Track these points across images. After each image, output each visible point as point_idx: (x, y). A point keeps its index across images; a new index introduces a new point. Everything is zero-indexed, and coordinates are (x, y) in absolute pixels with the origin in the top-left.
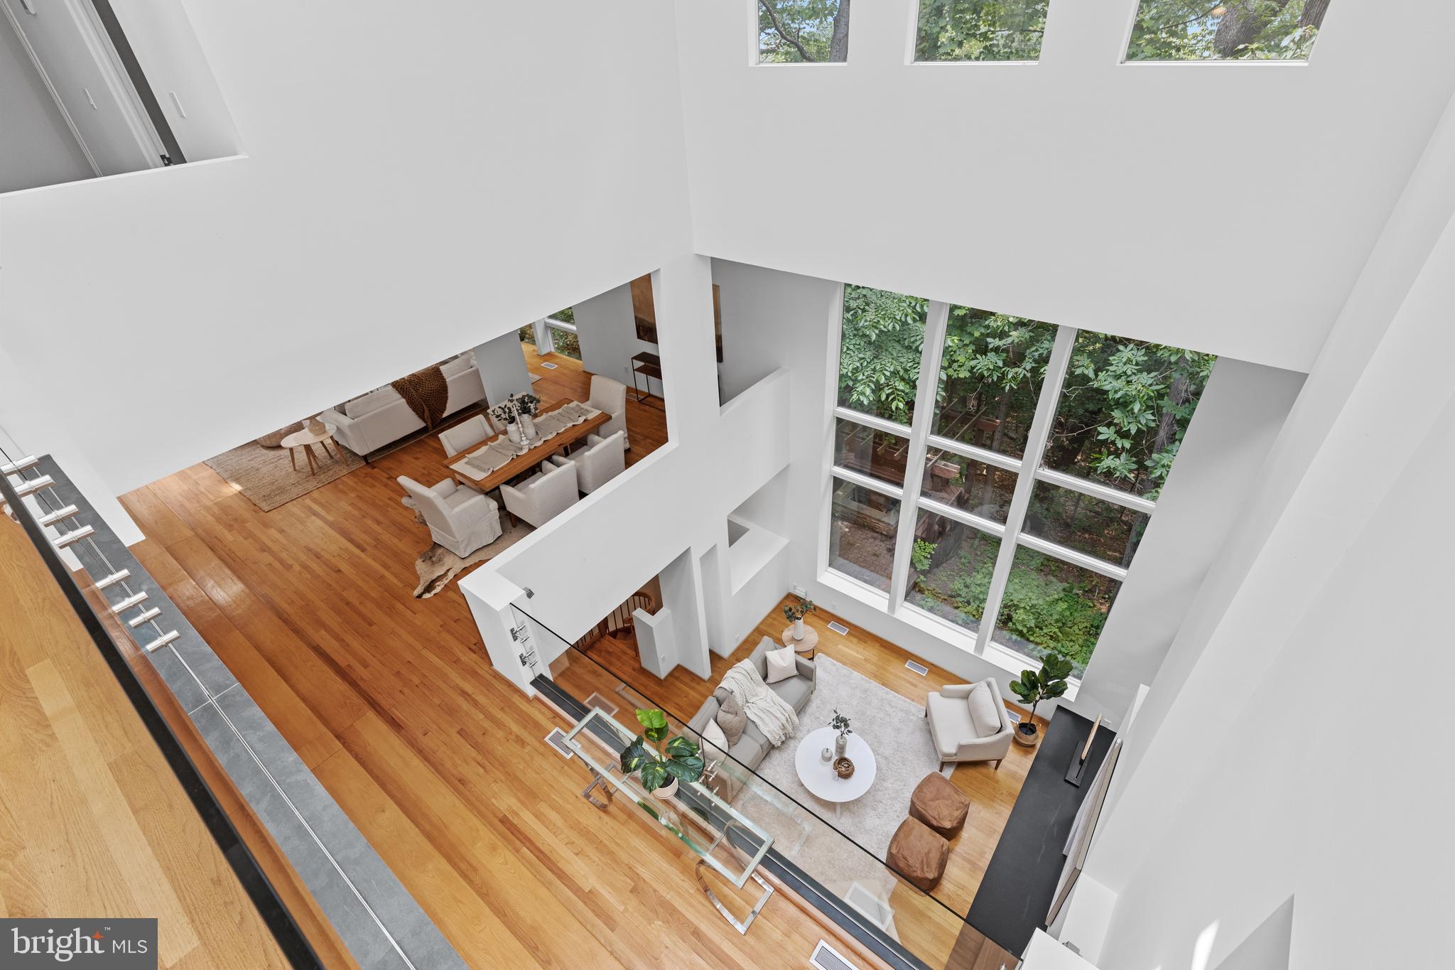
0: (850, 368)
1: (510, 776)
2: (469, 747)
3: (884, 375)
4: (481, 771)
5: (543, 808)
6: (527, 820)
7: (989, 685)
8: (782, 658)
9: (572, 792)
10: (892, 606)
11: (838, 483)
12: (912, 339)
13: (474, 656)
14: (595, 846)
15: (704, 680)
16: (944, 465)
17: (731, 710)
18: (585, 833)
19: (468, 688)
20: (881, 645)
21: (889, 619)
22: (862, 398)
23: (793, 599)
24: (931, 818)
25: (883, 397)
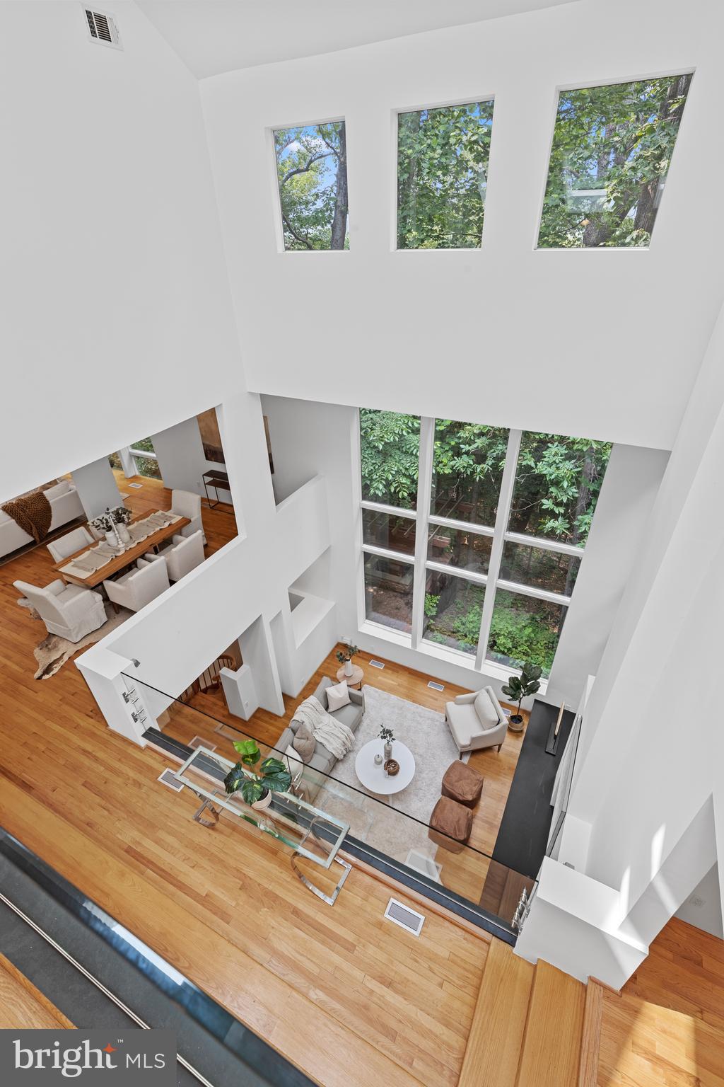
0: (367, 471)
1: (131, 813)
2: (94, 795)
3: (392, 474)
4: (106, 813)
5: (162, 835)
6: (149, 847)
7: (488, 691)
8: (339, 692)
9: (184, 818)
10: (414, 643)
11: (367, 556)
12: (408, 447)
13: (91, 720)
14: (207, 858)
15: (279, 717)
16: (440, 538)
17: (303, 736)
18: (198, 849)
19: (89, 748)
20: (410, 673)
21: (412, 652)
22: (377, 492)
23: (341, 646)
24: (457, 795)
25: (392, 490)
